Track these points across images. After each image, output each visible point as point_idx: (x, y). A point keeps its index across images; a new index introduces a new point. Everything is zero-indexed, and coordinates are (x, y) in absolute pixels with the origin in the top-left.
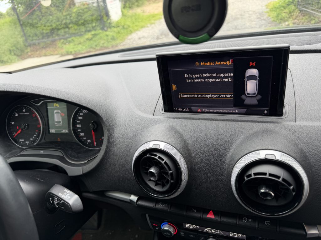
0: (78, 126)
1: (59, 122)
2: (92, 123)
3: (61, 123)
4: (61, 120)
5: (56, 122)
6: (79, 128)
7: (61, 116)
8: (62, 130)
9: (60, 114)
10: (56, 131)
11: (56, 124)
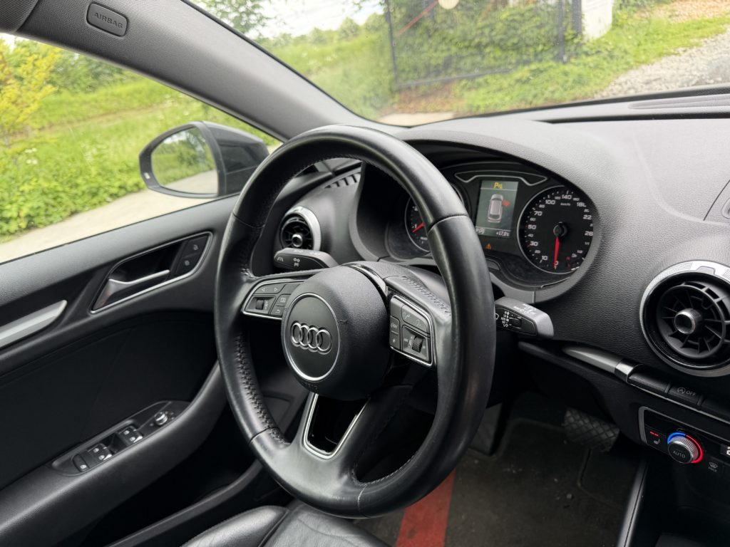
0: (530, 227)
1: (495, 217)
2: (561, 225)
3: (500, 218)
4: (500, 213)
5: (491, 216)
6: (531, 231)
7: (503, 205)
8: (498, 231)
9: (501, 202)
10: (486, 231)
11: (489, 218)
